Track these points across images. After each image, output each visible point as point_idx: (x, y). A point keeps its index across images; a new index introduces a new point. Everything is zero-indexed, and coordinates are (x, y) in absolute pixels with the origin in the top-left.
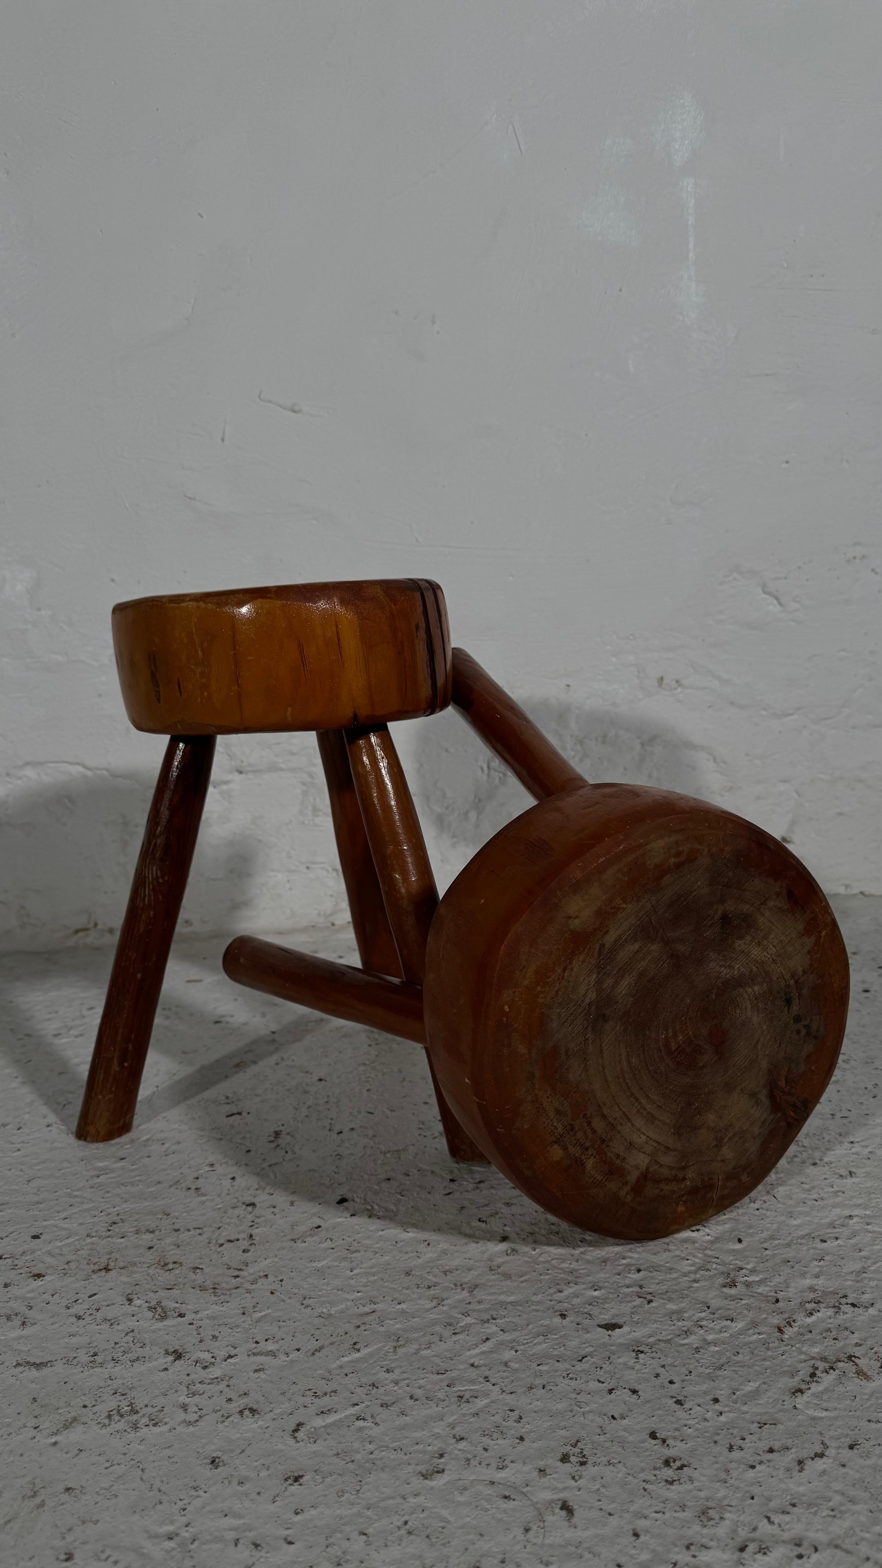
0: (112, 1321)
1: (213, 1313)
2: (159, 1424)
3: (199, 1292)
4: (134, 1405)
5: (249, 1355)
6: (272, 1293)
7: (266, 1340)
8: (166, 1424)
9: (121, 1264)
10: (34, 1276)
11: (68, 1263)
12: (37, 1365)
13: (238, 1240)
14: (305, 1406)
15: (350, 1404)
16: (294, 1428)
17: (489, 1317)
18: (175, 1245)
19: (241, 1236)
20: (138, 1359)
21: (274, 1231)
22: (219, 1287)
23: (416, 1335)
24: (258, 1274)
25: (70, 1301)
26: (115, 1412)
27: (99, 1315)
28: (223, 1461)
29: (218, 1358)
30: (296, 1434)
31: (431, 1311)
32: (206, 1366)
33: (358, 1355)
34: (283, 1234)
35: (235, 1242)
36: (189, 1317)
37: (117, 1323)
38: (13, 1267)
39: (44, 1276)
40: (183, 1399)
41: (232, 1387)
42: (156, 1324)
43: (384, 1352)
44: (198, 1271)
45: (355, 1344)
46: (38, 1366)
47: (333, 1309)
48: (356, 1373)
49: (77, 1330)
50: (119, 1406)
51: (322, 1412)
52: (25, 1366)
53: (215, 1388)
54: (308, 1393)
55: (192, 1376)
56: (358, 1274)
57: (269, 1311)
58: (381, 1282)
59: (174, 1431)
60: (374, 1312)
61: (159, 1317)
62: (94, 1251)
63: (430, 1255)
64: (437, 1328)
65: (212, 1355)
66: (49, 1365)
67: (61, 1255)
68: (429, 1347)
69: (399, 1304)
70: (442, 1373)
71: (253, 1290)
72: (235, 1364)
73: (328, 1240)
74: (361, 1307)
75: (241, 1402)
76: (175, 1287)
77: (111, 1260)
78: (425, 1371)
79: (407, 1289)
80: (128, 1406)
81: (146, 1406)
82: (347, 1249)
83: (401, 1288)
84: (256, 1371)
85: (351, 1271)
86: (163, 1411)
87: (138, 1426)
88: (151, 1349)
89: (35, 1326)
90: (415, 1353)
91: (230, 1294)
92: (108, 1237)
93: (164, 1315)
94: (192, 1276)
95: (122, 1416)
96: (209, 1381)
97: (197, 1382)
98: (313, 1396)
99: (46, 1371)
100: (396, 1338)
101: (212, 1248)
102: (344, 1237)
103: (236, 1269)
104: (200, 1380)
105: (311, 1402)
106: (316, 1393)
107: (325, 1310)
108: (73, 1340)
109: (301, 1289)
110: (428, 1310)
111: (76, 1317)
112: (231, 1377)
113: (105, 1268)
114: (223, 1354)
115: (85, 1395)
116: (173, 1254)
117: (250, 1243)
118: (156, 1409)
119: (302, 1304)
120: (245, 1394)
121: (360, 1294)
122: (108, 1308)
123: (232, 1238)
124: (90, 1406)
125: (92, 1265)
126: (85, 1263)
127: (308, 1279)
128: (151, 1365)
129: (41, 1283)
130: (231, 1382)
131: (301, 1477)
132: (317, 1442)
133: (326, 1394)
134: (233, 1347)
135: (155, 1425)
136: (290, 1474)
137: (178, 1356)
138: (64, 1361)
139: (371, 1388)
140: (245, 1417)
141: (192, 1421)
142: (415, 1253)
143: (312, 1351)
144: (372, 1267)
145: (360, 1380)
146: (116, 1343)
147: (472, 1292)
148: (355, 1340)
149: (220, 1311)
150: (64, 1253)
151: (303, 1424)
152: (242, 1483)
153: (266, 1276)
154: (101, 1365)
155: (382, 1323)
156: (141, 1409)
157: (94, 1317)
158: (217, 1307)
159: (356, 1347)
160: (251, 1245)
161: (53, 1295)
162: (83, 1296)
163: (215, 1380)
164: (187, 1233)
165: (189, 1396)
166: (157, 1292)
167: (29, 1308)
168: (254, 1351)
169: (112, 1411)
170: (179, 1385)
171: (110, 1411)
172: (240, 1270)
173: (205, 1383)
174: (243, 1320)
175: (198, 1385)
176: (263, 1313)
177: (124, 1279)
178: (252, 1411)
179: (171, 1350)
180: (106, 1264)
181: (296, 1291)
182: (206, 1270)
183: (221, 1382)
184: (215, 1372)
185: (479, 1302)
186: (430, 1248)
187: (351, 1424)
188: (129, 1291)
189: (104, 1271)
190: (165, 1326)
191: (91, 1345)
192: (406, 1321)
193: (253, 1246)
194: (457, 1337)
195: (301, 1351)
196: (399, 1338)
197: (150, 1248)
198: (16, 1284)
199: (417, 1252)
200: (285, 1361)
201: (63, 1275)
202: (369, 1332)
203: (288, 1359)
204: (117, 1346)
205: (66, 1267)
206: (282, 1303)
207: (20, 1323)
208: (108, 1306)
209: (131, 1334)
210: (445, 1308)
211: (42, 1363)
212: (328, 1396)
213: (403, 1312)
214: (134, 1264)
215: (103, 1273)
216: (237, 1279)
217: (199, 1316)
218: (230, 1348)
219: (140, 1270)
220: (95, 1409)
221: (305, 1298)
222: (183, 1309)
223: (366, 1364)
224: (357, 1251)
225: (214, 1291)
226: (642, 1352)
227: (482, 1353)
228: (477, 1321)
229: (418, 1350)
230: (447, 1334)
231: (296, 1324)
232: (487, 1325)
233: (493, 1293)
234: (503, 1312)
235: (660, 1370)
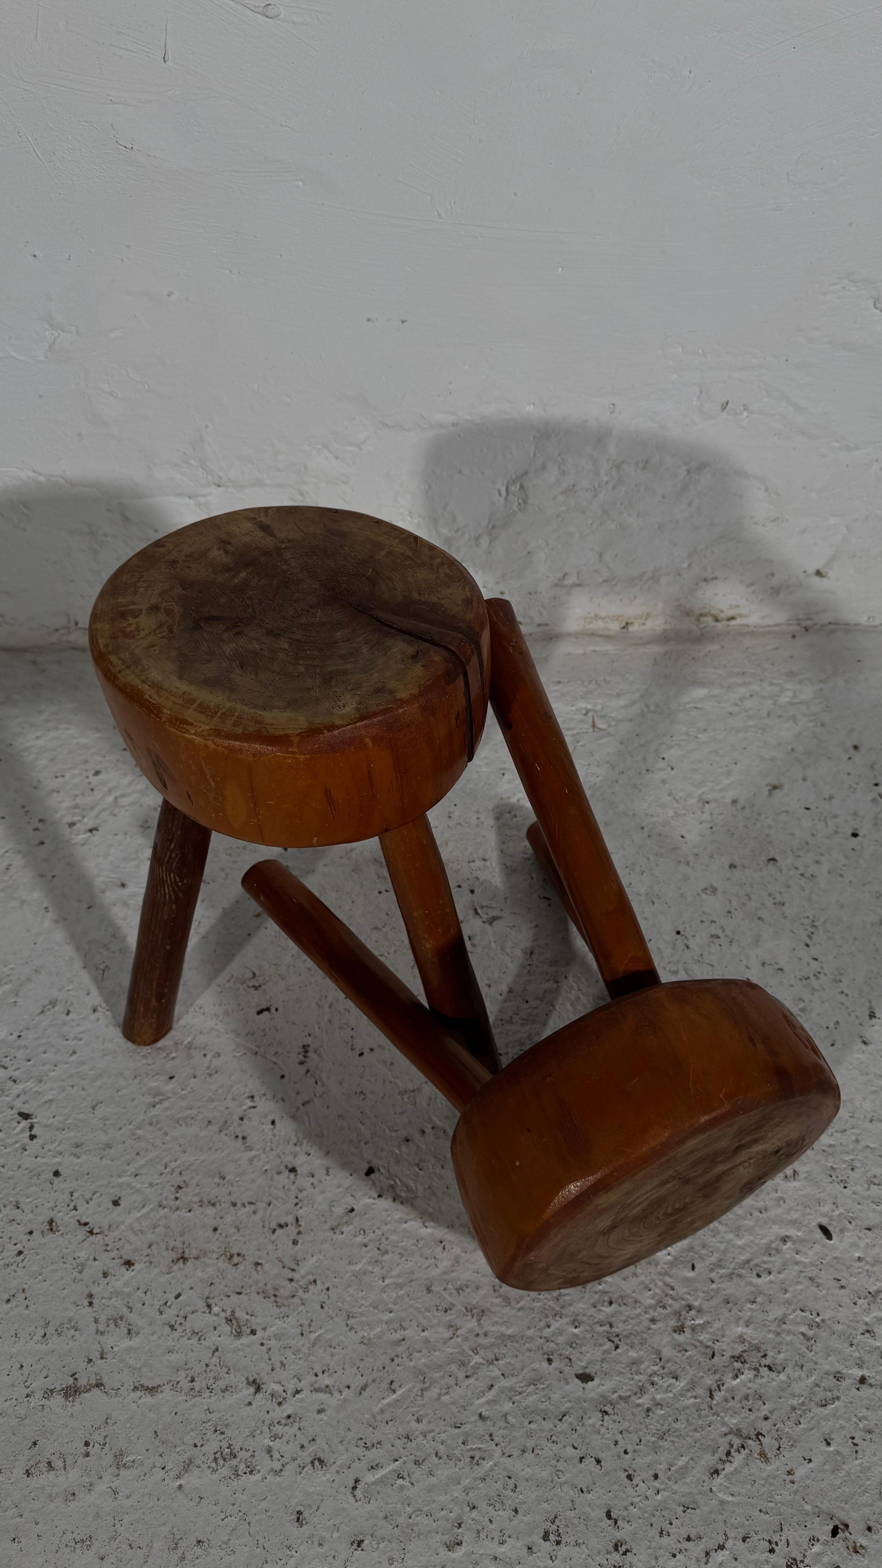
0: (199, 1335)
1: (277, 1330)
3: (263, 1300)
4: (232, 1448)
5: (311, 1391)
6: (322, 1306)
7: (323, 1372)
9: (195, 1252)
10: (125, 1263)
11: (150, 1245)
13: (287, 1225)
14: (359, 1459)
15: (392, 1458)
16: (353, 1485)
17: (493, 1356)
18: (235, 1227)
19: (289, 1219)
20: (227, 1388)
22: (278, 1294)
23: (437, 1375)
24: (308, 1278)
25: (161, 1302)
26: (219, 1454)
27: (187, 1324)
28: (305, 1518)
29: (288, 1393)
30: (355, 1492)
31: (448, 1344)
32: (280, 1402)
33: (395, 1397)
34: (324, 1218)
35: (285, 1228)
36: (260, 1334)
37: (203, 1337)
38: (105, 1247)
39: (133, 1264)
40: (267, 1442)
41: (303, 1430)
42: (235, 1342)
43: (413, 1396)
44: (259, 1267)
45: (391, 1383)
47: (371, 1333)
48: (394, 1421)
49: (173, 1344)
50: (221, 1448)
51: (372, 1467)
52: (141, 1390)
53: (290, 1431)
54: (359, 1442)
55: (271, 1414)
56: (389, 1286)
57: (322, 1331)
60: (404, 1340)
61: (236, 1332)
62: (169, 1230)
64: (454, 1368)
65: (283, 1388)
66: (159, 1391)
67: (142, 1232)
68: (448, 1392)
69: (424, 1330)
70: (458, 1427)
71: (306, 1300)
72: (302, 1401)
74: (393, 1333)
75: (311, 1450)
76: (243, 1290)
77: (185, 1245)
78: (445, 1422)
79: (429, 1311)
80: (228, 1448)
82: (378, 1248)
83: (424, 1309)
84: (319, 1411)
85: (383, 1281)
86: (254, 1455)
87: (239, 1473)
88: (235, 1376)
89: (139, 1335)
90: (437, 1400)
91: (289, 1305)
92: (178, 1209)
93: (239, 1330)
94: (255, 1275)
95: (225, 1459)
96: (284, 1421)
97: (275, 1422)
98: (364, 1446)
99: (158, 1398)
100: (423, 1377)
101: (267, 1235)
103: (290, 1268)
104: (278, 1420)
105: (363, 1454)
106: (366, 1443)
108: (172, 1358)
110: (446, 1342)
111: (169, 1326)
112: (301, 1418)
113: (182, 1257)
114: (291, 1387)
115: (193, 1430)
116: (235, 1242)
117: (297, 1231)
118: (249, 1454)
120: (313, 1440)
121: (392, 1314)
122: (193, 1315)
123: (282, 1221)
124: (199, 1445)
125: (171, 1252)
126: (164, 1247)
128: (237, 1397)
129: (132, 1274)
130: (301, 1424)
131: (363, 1541)
132: (371, 1502)
133: (373, 1445)
134: (298, 1378)
135: (251, 1472)
136: (354, 1538)
137: (257, 1387)
138: (170, 1385)
139: (406, 1440)
140: (316, 1468)
141: (278, 1470)
143: (359, 1389)
145: (398, 1429)
146: (207, 1365)
148: (391, 1377)
149: (283, 1328)
150: (144, 1229)
151: (359, 1480)
153: (315, 1281)
154: (200, 1393)
155: (410, 1356)
156: (238, 1452)
157: (184, 1328)
158: (280, 1322)
159: (392, 1386)
160: (299, 1233)
161: (145, 1293)
162: (171, 1297)
163: (289, 1420)
165: (272, 1440)
166: (229, 1296)
167: (129, 1309)
168: (315, 1385)
170: (263, 1424)
171: (215, 1453)
172: (293, 1270)
173: (281, 1424)
174: (302, 1342)
175: (277, 1425)
176: (317, 1335)
177: (201, 1275)
178: (321, 1462)
179: (251, 1379)
180: (182, 1251)
181: (341, 1305)
182: (266, 1267)
183: (294, 1423)
184: (288, 1409)
187: (394, 1482)
188: (207, 1293)
189: (182, 1261)
190: (242, 1345)
191: (188, 1367)
192: (429, 1355)
193: (301, 1235)
194: (469, 1381)
195: (350, 1388)
196: (425, 1377)
197: (215, 1229)
198: (112, 1273)
200: (339, 1401)
201: (149, 1263)
202: (401, 1368)
203: (341, 1398)
204: (208, 1369)
205: (149, 1250)
206: (331, 1321)
207: (126, 1330)
208: (193, 1312)
209: (216, 1354)
211: (154, 1387)
212: (375, 1447)
214: (205, 1253)
215: (181, 1263)
216: (292, 1284)
217: (267, 1334)
218: (296, 1380)
219: (211, 1261)
220: (203, 1450)
222: (254, 1323)
223: (401, 1410)
225: (275, 1299)
226: (607, 1413)
227: (488, 1402)
228: (484, 1362)
229: (440, 1395)
230: (461, 1376)
231: (344, 1351)
232: (491, 1367)
233: (496, 1323)
234: (504, 1351)
235: (619, 1437)
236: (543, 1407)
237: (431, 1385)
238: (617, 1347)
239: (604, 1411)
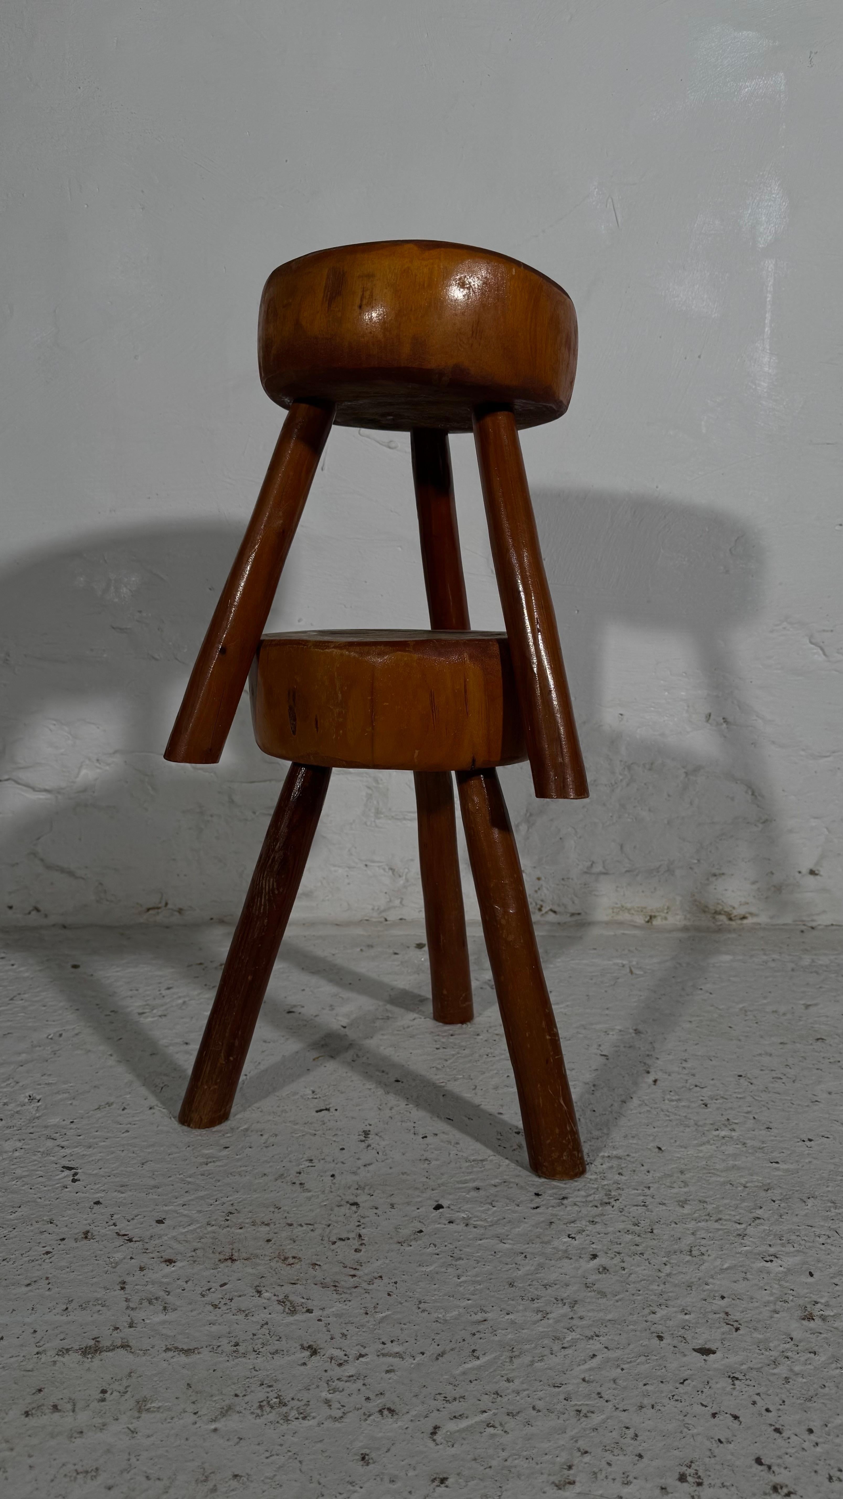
0: (247, 1312)
1: (338, 1310)
2: (308, 1418)
3: (322, 1289)
4: (282, 1398)
5: (378, 1356)
6: (389, 1295)
7: (392, 1342)
8: (314, 1418)
9: (244, 1255)
10: (166, 1261)
11: (195, 1250)
12: (186, 1351)
13: (349, 1239)
14: (438, 1410)
15: (479, 1410)
16: (432, 1431)
17: (592, 1334)
18: (291, 1239)
19: (351, 1235)
20: (277, 1352)
21: (380, 1232)
22: (338, 1285)
23: (528, 1346)
24: (373, 1275)
25: (204, 1289)
26: (265, 1403)
27: (233, 1304)
28: (372, 1459)
29: (350, 1356)
30: (435, 1437)
31: (538, 1324)
32: (340, 1364)
33: (478, 1362)
34: (389, 1236)
35: (346, 1241)
36: (317, 1313)
37: (251, 1314)
38: (144, 1251)
39: (175, 1262)
40: (325, 1394)
41: (368, 1386)
42: (287, 1318)
43: (501, 1362)
44: (317, 1267)
45: (474, 1351)
46: (188, 1352)
47: (447, 1315)
48: (479, 1381)
49: (215, 1318)
50: (268, 1398)
51: (455, 1417)
52: (174, 1351)
53: (353, 1387)
54: (438, 1397)
55: (330, 1373)
56: (465, 1282)
57: (389, 1313)
58: (488, 1292)
59: (322, 1426)
60: (485, 1320)
61: (289, 1311)
62: (217, 1240)
63: (528, 1268)
64: (546, 1341)
65: (345, 1352)
66: (196, 1352)
67: (187, 1241)
68: (541, 1360)
69: (508, 1314)
70: (557, 1386)
71: (371, 1290)
72: (367, 1363)
73: (432, 1245)
74: (473, 1315)
75: (379, 1401)
76: (298, 1282)
77: (234, 1251)
78: (541, 1383)
79: (513, 1300)
80: (276, 1398)
81: (293, 1399)
82: (451, 1256)
83: (506, 1299)
84: (387, 1372)
85: (459, 1279)
86: (309, 1405)
87: (289, 1418)
88: (287, 1343)
89: (176, 1311)
90: (530, 1365)
91: (351, 1293)
92: (228, 1227)
93: (293, 1309)
94: (311, 1271)
95: (272, 1407)
96: (346, 1379)
97: (335, 1379)
98: (444, 1400)
99: (194, 1358)
100: (511, 1348)
101: (326, 1246)
102: (446, 1244)
103: (352, 1268)
104: (338, 1378)
105: (443, 1406)
106: (446, 1398)
107: (440, 1316)
108: (214, 1328)
109: (415, 1293)
110: (535, 1323)
111: (212, 1305)
112: (366, 1376)
113: (230, 1258)
114: (353, 1352)
115: (234, 1384)
116: (290, 1249)
117: (360, 1243)
118: (302, 1403)
119: (419, 1308)
120: (381, 1394)
121: (470, 1301)
122: (240, 1298)
123: (343, 1237)
124: (241, 1395)
125: (217, 1254)
126: (211, 1252)
127: (420, 1283)
128: (289, 1358)
129: (173, 1269)
130: (366, 1381)
131: (446, 1479)
132: (455, 1446)
133: (455, 1399)
134: (362, 1346)
135: (304, 1418)
136: (435, 1476)
137: (313, 1352)
138: (209, 1348)
139: (495, 1396)
140: (385, 1417)
141: (337, 1417)
142: (514, 1265)
143: (436, 1355)
144: (476, 1276)
145: (484, 1387)
146: (254, 1335)
147: (573, 1307)
148: (473, 1347)
149: (344, 1309)
150: (189, 1239)
151: (439, 1427)
152: (393, 1481)
153: (381, 1277)
154: (244, 1355)
155: (495, 1333)
156: (288, 1401)
157: (229, 1307)
158: (341, 1305)
159: (475, 1354)
160: (361, 1244)
161: (187, 1282)
162: (215, 1286)
163: (351, 1378)
164: (300, 1228)
165: (330, 1392)
166: (283, 1285)
167: (167, 1293)
168: (383, 1352)
169: (262, 1402)
170: (319, 1380)
171: (260, 1402)
172: (355, 1269)
173: (342, 1381)
174: (366, 1319)
175: (336, 1382)
176: (384, 1315)
177: (250, 1271)
178: (391, 1411)
179: (305, 1345)
180: (231, 1254)
181: (411, 1294)
182: (325, 1267)
183: (357, 1380)
184: (350, 1370)
185: (581, 1318)
186: (527, 1261)
187: (483, 1430)
188: (257, 1283)
189: (229, 1261)
190: (296, 1320)
191: (231, 1335)
192: (516, 1332)
193: (364, 1246)
194: (567, 1351)
195: (425, 1355)
196: (513, 1348)
197: (269, 1241)
198: (150, 1268)
199: (516, 1264)
200: (412, 1364)
201: (192, 1262)
202: (484, 1340)
203: (415, 1362)
204: (255, 1337)
205: (193, 1254)
206: (400, 1306)
207: (161, 1307)
208: (240, 1296)
209: (265, 1327)
210: (551, 1321)
211: (190, 1349)
212: (458, 1401)
213: (513, 1322)
214: (257, 1256)
215: (229, 1262)
216: (354, 1279)
217: (325, 1313)
218: (359, 1346)
219: (263, 1262)
220: (247, 1398)
221: (420, 1302)
222: (310, 1305)
223: (487, 1373)
224: (460, 1259)
225: (335, 1288)
226: (737, 1379)
227: (590, 1369)
228: (581, 1337)
229: (532, 1363)
230: (556, 1347)
231: (416, 1327)
232: (591, 1341)
233: (593, 1310)
234: (603, 1330)
235: (757, 1398)
236: (659, 1373)
237: (521, 1353)
238: (737, 1329)
239: (734, 1377)
